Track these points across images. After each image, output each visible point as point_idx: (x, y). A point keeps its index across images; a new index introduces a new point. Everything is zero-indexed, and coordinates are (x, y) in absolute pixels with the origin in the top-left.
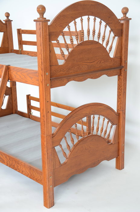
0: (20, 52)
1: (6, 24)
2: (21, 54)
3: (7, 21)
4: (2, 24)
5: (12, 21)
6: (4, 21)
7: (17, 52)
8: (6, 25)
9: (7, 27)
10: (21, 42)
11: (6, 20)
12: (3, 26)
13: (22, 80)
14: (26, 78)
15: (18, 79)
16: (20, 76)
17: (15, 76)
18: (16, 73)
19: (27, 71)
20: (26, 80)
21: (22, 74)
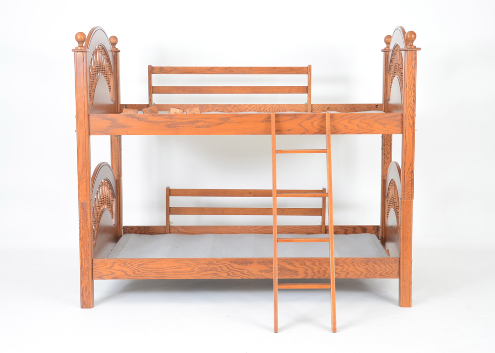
13: (362, 130)
14: (371, 126)
15: (351, 131)
16: (358, 126)
17: (346, 127)
18: (349, 122)
19: (375, 116)
20: (371, 128)
21: (362, 121)
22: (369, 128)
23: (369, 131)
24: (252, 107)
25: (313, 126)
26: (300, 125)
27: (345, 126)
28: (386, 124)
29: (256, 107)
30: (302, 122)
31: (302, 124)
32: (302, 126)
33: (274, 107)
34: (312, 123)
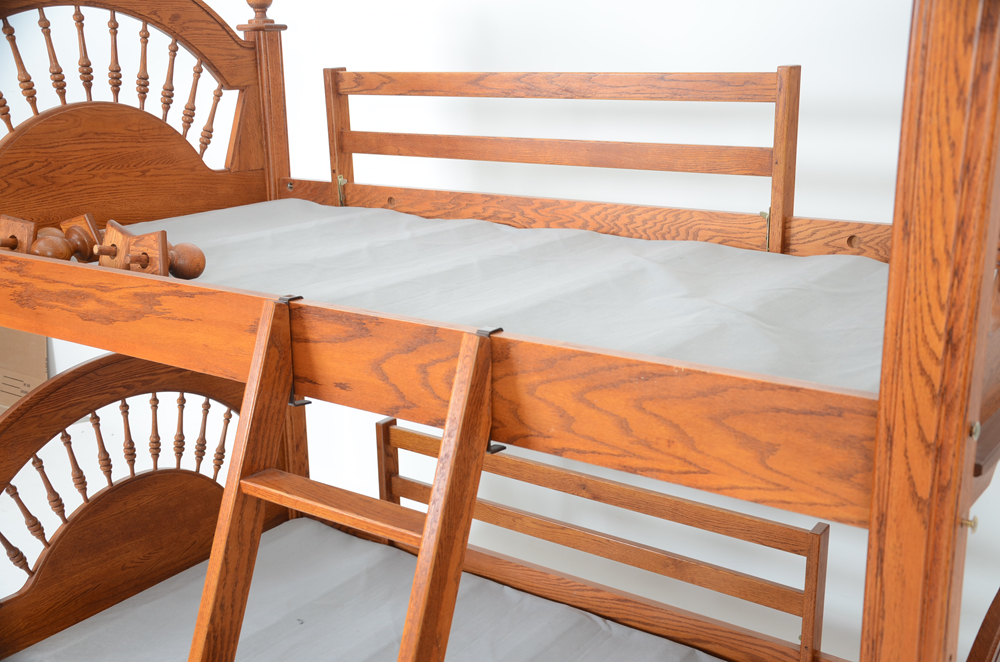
0: (338, 193)
1: (252, 47)
2: (344, 203)
3: (257, 30)
4: (236, 46)
5: (284, 27)
6: (239, 28)
7: (314, 192)
8: (254, 48)
9: (256, 63)
10: (347, 141)
11: (254, 25)
12: (238, 57)
13: (646, 453)
14: (691, 443)
15: (590, 446)
16: (624, 426)
17: (567, 421)
18: (580, 398)
19: (714, 391)
20: (693, 456)
21: (649, 406)
22: (680, 449)
23: (678, 466)
24: (594, 211)
25: (426, 385)
26: (377, 367)
27: (562, 413)
28: (772, 448)
29: (604, 213)
30: (388, 357)
31: (386, 367)
32: (385, 377)
33: (660, 218)
34: (423, 369)
